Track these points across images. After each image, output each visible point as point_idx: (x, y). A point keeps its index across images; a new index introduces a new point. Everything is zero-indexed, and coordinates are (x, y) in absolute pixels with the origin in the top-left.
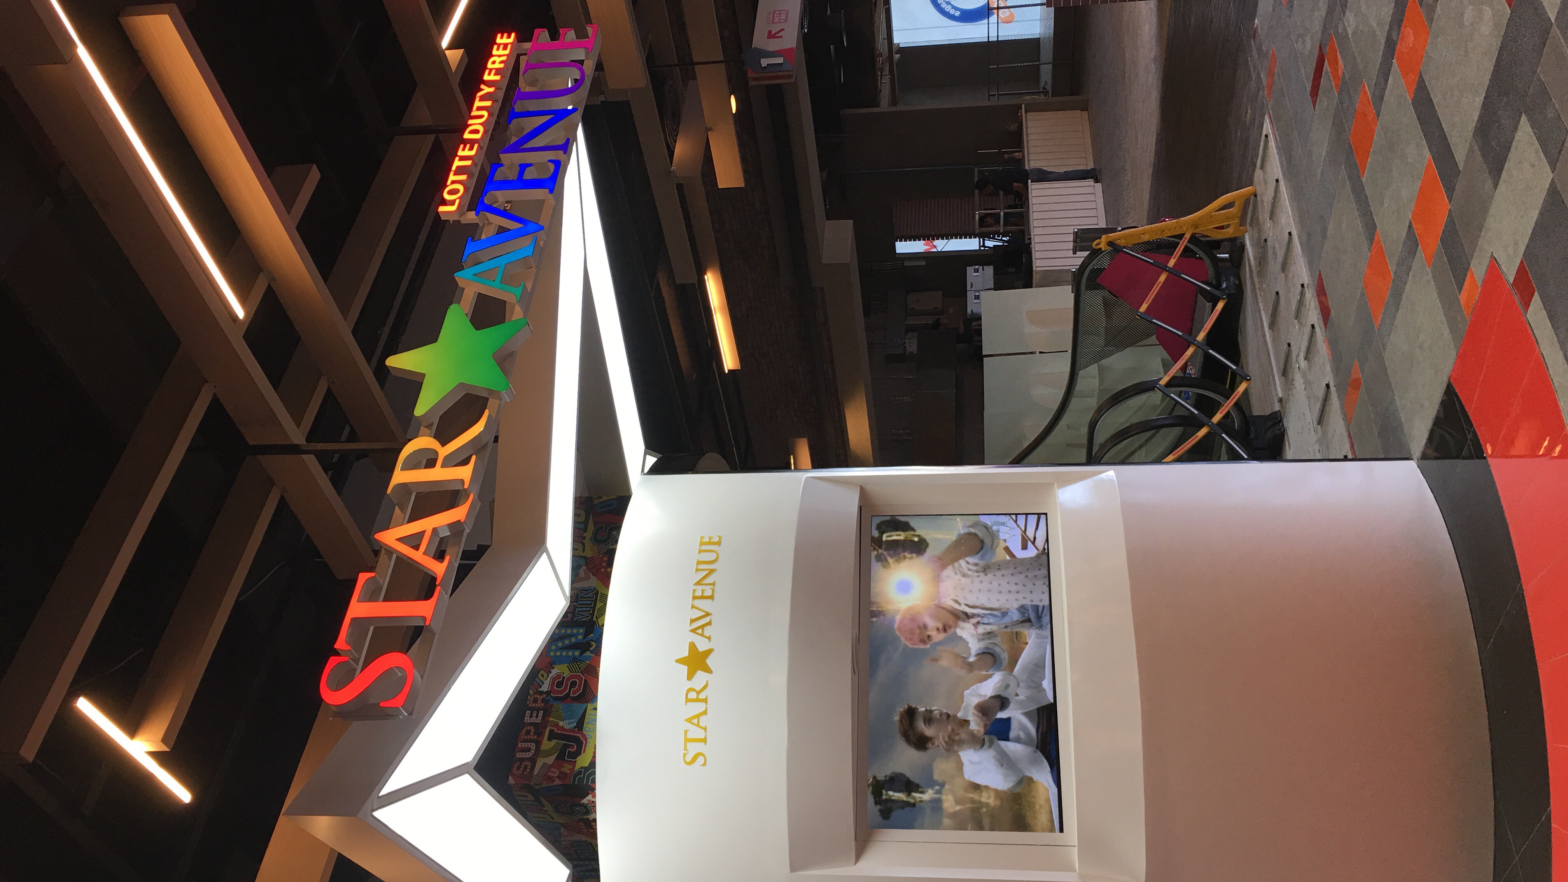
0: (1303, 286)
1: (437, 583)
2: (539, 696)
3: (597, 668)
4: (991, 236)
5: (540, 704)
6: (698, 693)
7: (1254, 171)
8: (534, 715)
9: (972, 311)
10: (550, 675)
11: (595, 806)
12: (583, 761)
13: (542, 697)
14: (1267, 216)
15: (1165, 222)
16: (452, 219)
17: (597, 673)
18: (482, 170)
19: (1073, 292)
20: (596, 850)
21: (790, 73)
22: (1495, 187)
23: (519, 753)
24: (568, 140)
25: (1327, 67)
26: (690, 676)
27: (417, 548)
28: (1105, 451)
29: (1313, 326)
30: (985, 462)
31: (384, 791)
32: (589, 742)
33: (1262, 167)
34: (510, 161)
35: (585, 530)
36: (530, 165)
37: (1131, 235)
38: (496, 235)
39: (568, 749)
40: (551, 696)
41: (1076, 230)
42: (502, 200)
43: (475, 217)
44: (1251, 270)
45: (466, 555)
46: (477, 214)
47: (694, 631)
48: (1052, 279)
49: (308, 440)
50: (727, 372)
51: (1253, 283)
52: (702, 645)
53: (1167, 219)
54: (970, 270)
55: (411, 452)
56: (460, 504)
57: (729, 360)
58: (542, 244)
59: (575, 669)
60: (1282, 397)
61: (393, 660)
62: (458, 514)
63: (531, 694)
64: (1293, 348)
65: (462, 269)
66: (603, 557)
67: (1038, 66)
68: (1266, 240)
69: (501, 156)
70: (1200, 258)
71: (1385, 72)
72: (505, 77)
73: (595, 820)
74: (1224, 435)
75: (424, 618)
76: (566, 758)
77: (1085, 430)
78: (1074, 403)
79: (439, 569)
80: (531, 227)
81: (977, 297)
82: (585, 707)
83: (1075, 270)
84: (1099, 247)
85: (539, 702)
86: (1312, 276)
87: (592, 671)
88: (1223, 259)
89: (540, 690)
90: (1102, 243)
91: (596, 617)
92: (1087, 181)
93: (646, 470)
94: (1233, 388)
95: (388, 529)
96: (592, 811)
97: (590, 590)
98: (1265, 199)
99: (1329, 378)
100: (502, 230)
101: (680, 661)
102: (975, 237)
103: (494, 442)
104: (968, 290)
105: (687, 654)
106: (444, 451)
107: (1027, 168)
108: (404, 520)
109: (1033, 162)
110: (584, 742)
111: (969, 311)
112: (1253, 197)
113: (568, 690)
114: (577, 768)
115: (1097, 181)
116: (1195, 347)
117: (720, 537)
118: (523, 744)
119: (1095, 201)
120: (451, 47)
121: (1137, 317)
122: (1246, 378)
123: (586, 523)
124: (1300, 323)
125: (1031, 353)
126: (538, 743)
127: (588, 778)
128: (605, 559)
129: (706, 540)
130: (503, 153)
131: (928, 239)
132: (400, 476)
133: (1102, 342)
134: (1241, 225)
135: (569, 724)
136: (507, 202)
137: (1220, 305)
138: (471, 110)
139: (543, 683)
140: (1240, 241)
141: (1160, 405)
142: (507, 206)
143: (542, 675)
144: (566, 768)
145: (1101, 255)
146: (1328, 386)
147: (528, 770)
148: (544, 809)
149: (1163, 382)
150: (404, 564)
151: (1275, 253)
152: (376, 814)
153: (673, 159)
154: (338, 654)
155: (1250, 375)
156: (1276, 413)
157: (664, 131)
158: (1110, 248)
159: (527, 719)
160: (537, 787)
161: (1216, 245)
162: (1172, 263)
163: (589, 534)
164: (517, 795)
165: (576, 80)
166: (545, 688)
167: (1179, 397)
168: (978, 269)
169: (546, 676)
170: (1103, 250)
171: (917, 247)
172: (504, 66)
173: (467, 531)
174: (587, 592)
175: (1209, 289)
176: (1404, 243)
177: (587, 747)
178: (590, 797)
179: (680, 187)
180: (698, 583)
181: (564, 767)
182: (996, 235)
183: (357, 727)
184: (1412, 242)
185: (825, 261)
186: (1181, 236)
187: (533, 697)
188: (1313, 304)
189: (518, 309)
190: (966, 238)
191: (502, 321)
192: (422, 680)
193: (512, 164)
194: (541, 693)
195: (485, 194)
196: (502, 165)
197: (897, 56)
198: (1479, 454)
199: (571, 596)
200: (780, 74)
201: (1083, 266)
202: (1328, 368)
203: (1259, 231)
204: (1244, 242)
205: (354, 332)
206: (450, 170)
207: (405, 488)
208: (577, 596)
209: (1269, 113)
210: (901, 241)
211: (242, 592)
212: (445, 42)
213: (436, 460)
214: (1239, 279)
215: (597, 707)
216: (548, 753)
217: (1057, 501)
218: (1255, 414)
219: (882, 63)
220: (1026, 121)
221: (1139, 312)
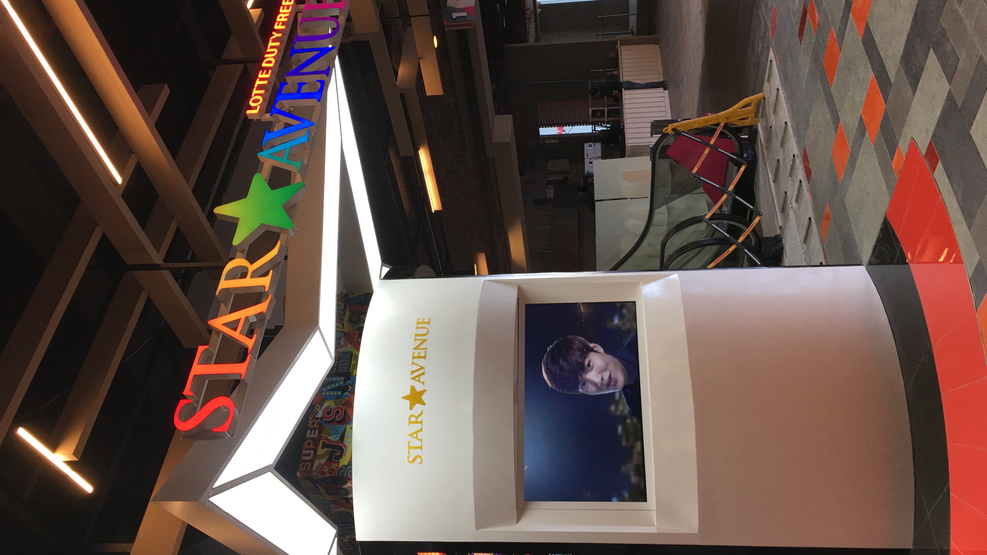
0: (794, 156)
1: (249, 352)
2: (315, 421)
3: (353, 403)
4: (600, 124)
5: (316, 426)
6: (417, 418)
7: (763, 83)
8: (313, 432)
9: (588, 171)
10: (322, 407)
11: (352, 490)
12: (343, 462)
13: (317, 421)
14: (771, 111)
15: (708, 116)
16: (255, 118)
17: (352, 405)
18: (275, 86)
19: (650, 160)
20: (353, 516)
21: (471, 22)
22: (914, 95)
23: (303, 457)
24: (329, 68)
25: (808, 17)
26: (411, 408)
27: (235, 329)
28: (672, 260)
29: (800, 181)
30: (597, 268)
31: (216, 485)
32: (348, 449)
33: (769, 80)
34: (292, 81)
35: (344, 315)
36: (305, 83)
37: (687, 124)
38: (284, 128)
39: (334, 454)
40: (323, 420)
41: (653, 121)
42: (288, 106)
43: (270, 117)
44: (761, 145)
45: (267, 332)
46: (271, 115)
47: (413, 378)
48: (637, 151)
49: (165, 260)
50: (433, 212)
51: (763, 155)
52: (419, 388)
53: (709, 114)
54: (586, 145)
55: (231, 268)
56: (263, 301)
57: (435, 204)
58: (313, 134)
59: (338, 403)
60: (781, 226)
61: (221, 401)
62: (262, 307)
63: (310, 419)
64: (788, 195)
65: (262, 150)
66: (355, 332)
67: (628, 16)
68: (771, 127)
69: (286, 77)
70: (730, 138)
71: (845, 20)
72: (288, 27)
73: (352, 498)
74: (745, 250)
75: (241, 375)
76: (333, 460)
77: (659, 247)
78: (652, 230)
79: (249, 343)
80: (306, 123)
81: (591, 163)
82: (345, 428)
83: (652, 146)
84: (667, 132)
85: (315, 424)
86: (799, 150)
87: (349, 404)
88: (745, 139)
89: (316, 416)
90: (669, 129)
91: (352, 370)
92: (659, 89)
93: (383, 276)
94: (751, 220)
95: (217, 318)
96: (350, 493)
97: (348, 353)
98: (771, 100)
99: (811, 214)
100: (287, 125)
101: (405, 398)
102: (589, 125)
103: (285, 259)
104: (585, 158)
105: (410, 394)
106: (252, 268)
107: (621, 81)
108: (226, 312)
109: (626, 76)
110: (345, 449)
111: (586, 171)
112: (762, 100)
113: (334, 416)
114: (340, 465)
115: (665, 89)
116: (728, 195)
117: (430, 319)
118: (306, 451)
119: (664, 102)
120: (253, 7)
121: (691, 176)
122: (759, 214)
123: (344, 310)
124: (793, 180)
125: (626, 199)
126: (315, 451)
127: (347, 474)
128: (357, 333)
129: (421, 321)
130: (288, 75)
131: (560, 126)
132: (224, 284)
133: (669, 190)
134: (756, 117)
135: (335, 438)
136: (290, 107)
137: (743, 168)
138: (266, 48)
139: (318, 412)
140: (755, 127)
141: (705, 231)
142: (291, 109)
143: (318, 407)
144: (334, 466)
145: (669, 137)
146: (810, 219)
147: (309, 468)
148: (320, 492)
149: (707, 217)
150: (227, 340)
151: (777, 136)
152: (211, 499)
153: (397, 77)
154: (185, 398)
155: (762, 212)
156: (778, 235)
157: (392, 61)
158: (674, 133)
159: (308, 435)
160: (315, 478)
161: (740, 130)
162: (712, 142)
163: (346, 318)
164: (303, 484)
165: (334, 29)
166: (319, 415)
167: (717, 226)
168: (591, 145)
169: (320, 408)
170: (669, 133)
171: (552, 131)
172: (288, 20)
173: (268, 318)
174: (345, 354)
175: (736, 158)
176: (857, 129)
177: (346, 453)
178: (348, 484)
179: (402, 96)
180: (416, 348)
181: (332, 465)
182: (603, 124)
183: (198, 444)
184: (862, 128)
185: (495, 140)
186: (718, 125)
187: (312, 421)
188: (800, 167)
189: (299, 176)
190: (583, 125)
191: (289, 184)
192: (239, 414)
193: (294, 83)
194: (317, 418)
195: (277, 102)
196: (287, 84)
197: (539, 10)
198: (903, 261)
199: (335, 357)
200: (466, 23)
201: (658, 143)
202: (810, 208)
203: (767, 122)
204: (757, 128)
205: (194, 191)
206: (254, 87)
207: (227, 291)
208: (339, 356)
209: (772, 46)
210: (543, 127)
211: (124, 357)
212: (249, 5)
213: (247, 273)
214: (755, 151)
215: (352, 427)
216: (322, 456)
217: (642, 294)
218: (765, 236)
219: (530, 15)
220: (621, 51)
221: (692, 173)
